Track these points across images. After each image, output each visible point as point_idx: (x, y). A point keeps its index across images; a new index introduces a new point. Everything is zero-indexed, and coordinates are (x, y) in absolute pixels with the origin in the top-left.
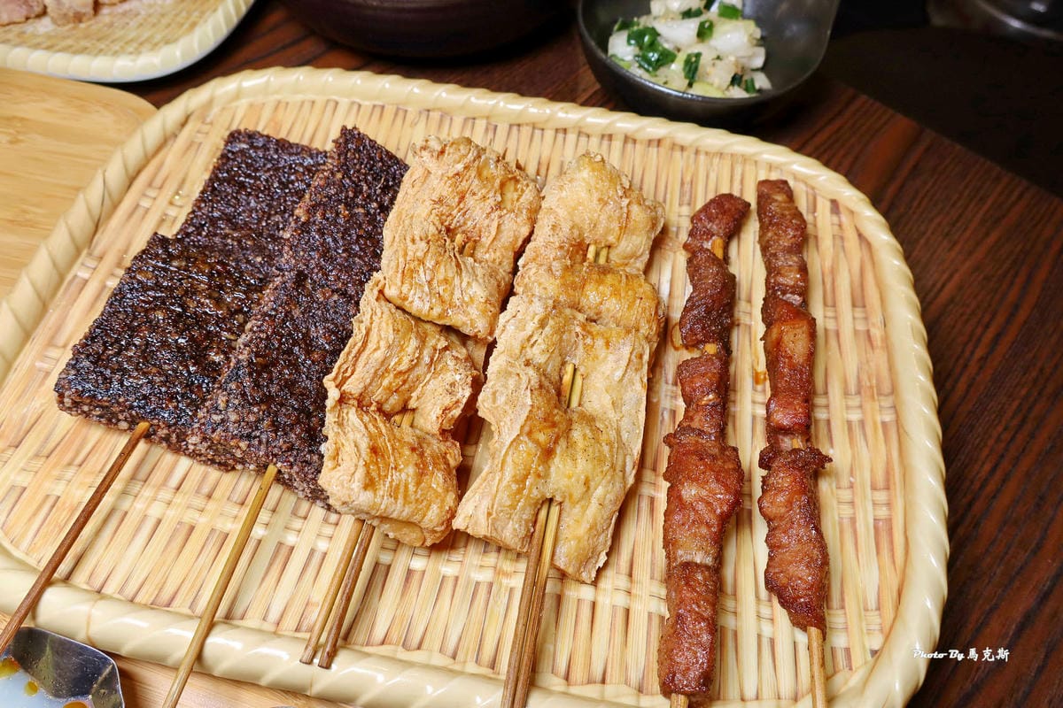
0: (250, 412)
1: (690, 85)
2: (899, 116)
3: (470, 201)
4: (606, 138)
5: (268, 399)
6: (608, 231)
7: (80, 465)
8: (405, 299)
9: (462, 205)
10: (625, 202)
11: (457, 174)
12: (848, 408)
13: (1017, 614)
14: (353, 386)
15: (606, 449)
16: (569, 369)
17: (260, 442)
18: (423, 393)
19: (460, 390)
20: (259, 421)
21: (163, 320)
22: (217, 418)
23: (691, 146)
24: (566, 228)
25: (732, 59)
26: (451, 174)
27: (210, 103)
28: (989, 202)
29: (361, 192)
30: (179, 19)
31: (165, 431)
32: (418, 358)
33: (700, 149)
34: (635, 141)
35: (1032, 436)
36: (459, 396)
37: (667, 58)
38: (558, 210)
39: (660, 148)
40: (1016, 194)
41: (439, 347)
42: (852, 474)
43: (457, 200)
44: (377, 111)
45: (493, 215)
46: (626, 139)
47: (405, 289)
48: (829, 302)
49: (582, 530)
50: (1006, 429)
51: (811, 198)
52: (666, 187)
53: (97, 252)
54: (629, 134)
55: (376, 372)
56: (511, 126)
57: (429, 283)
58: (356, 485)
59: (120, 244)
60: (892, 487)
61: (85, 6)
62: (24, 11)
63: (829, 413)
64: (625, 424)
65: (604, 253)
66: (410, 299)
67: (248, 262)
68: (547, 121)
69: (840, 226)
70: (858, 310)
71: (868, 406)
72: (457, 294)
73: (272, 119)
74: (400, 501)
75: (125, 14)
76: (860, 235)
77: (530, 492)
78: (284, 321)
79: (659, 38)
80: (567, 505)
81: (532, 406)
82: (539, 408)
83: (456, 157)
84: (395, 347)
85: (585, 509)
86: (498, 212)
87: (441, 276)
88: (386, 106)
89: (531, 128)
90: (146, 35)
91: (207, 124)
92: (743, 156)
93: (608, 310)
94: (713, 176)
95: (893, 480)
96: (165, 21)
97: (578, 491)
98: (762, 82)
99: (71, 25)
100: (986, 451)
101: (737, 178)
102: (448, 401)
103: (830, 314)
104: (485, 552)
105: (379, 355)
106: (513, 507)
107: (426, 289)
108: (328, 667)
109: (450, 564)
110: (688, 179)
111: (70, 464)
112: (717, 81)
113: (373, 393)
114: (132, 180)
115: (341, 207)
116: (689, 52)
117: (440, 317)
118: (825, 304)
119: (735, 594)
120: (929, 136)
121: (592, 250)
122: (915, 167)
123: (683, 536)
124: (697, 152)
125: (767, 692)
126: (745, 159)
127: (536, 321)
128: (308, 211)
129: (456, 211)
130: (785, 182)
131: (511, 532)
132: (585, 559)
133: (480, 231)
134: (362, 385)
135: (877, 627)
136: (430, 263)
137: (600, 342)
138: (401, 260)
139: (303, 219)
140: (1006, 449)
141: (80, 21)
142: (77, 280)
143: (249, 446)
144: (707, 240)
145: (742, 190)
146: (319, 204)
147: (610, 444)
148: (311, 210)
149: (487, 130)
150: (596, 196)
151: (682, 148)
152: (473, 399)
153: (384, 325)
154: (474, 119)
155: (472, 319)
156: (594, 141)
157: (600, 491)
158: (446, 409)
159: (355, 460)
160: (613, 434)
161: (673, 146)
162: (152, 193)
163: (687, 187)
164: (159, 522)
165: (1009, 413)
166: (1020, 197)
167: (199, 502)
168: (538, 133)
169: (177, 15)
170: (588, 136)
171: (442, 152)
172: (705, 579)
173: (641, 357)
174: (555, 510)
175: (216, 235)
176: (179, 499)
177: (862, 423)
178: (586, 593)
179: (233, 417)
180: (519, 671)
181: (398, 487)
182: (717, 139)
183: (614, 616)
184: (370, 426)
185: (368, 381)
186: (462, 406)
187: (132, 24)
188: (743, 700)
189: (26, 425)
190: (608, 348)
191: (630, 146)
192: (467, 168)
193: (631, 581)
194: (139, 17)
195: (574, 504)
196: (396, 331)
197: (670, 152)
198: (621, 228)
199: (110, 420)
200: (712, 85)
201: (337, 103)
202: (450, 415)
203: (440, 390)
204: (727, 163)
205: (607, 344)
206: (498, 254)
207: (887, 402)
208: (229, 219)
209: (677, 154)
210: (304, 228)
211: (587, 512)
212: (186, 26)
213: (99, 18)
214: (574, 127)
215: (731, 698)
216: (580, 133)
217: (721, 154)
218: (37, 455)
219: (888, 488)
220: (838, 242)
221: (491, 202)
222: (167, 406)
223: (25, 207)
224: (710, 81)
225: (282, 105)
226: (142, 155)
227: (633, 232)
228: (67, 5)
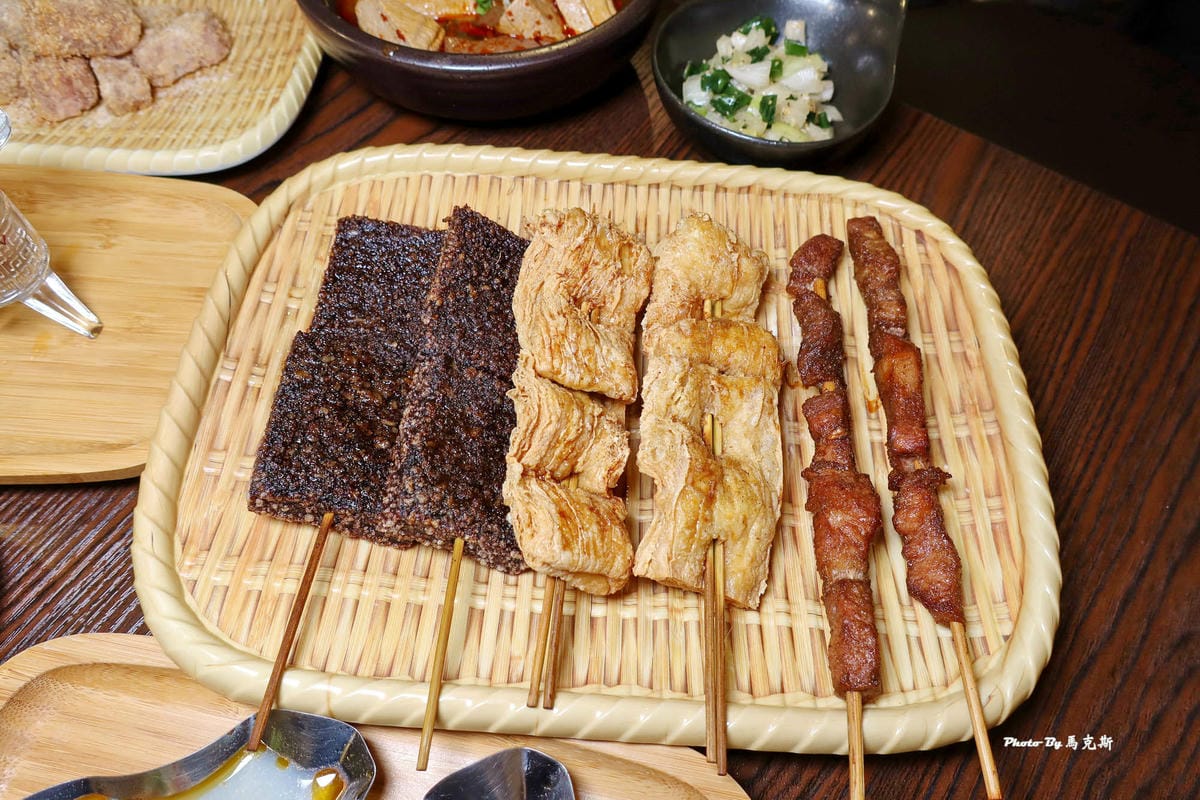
0: (434, 493)
1: (769, 127)
2: (963, 133)
3: (594, 271)
4: (698, 189)
5: (443, 479)
6: (722, 286)
7: (271, 560)
8: (559, 372)
9: (586, 276)
10: (735, 256)
11: (579, 247)
12: (955, 426)
14: (531, 459)
15: (755, 488)
16: (708, 419)
17: (448, 518)
18: (587, 458)
19: (620, 451)
20: (443, 499)
21: (329, 414)
22: (409, 502)
23: (779, 190)
24: (684, 286)
25: (806, 97)
26: (573, 248)
27: (308, 192)
28: (1056, 211)
29: (483, 269)
30: (242, 98)
31: (350, 519)
32: (583, 427)
33: (789, 192)
34: (726, 190)
35: (1116, 431)
36: (619, 456)
37: (743, 101)
38: (674, 271)
39: (750, 195)
40: (1079, 201)
41: (596, 414)
42: (966, 485)
43: (581, 271)
44: (472, 182)
45: (615, 281)
46: (717, 188)
47: (556, 363)
48: (926, 329)
49: (745, 562)
50: (1093, 427)
51: (896, 230)
52: (761, 231)
53: (232, 353)
54: (720, 184)
55: (549, 445)
56: (605, 185)
57: (575, 355)
58: (557, 547)
59: (252, 344)
60: (1003, 494)
61: (143, 94)
62: (80, 105)
63: (939, 432)
64: (766, 465)
65: (718, 305)
66: (563, 373)
67: (385, 348)
68: (641, 177)
69: (927, 255)
70: (953, 333)
71: (973, 423)
72: (600, 363)
73: (370, 200)
74: (592, 556)
75: (182, 96)
76: (947, 263)
77: (700, 536)
78: (443, 404)
79: (731, 81)
80: (730, 543)
81: (691, 459)
82: (697, 460)
83: (575, 229)
84: (564, 420)
85: (745, 544)
86: (619, 279)
87: (583, 347)
88: (480, 176)
89: (625, 186)
90: (215, 119)
91: (308, 212)
92: (829, 195)
93: (736, 361)
94: (803, 216)
95: (1002, 487)
96: (228, 101)
97: (738, 529)
98: (833, 114)
99: (130, 115)
100: (1078, 450)
101: (826, 216)
102: (610, 463)
103: (928, 339)
104: (654, 594)
105: (551, 429)
106: (688, 550)
107: (574, 361)
108: (550, 707)
109: (627, 608)
110: (780, 222)
111: (261, 560)
112: (793, 121)
113: (547, 463)
114: (250, 275)
115: (469, 287)
116: (764, 94)
117: (590, 385)
118: (923, 331)
119: (881, 603)
120: (994, 150)
121: (708, 304)
122: (984, 182)
123: (836, 558)
124: (786, 195)
125: (922, 683)
126: (831, 198)
127: (677, 380)
128: (440, 296)
129: (581, 281)
130: (874, 219)
131: (688, 573)
132: (751, 588)
133: (605, 297)
134: (538, 457)
135: (1007, 616)
136: (572, 336)
137: (735, 393)
138: (545, 336)
139: (438, 303)
140: (1095, 446)
141: (138, 109)
142: (220, 384)
143: (440, 524)
144: (810, 282)
145: (832, 228)
146: (448, 288)
147: (757, 484)
148: (443, 294)
149: (582, 191)
150: (708, 254)
151: (772, 193)
152: (632, 458)
153: (551, 401)
154: (568, 181)
155: (619, 384)
156: (687, 193)
157: (755, 528)
158: (610, 469)
159: (551, 525)
160: (758, 475)
161: (763, 192)
162: (270, 288)
163: (780, 230)
164: (357, 602)
165: (1095, 412)
166: (1085, 201)
167: (388, 580)
168: (631, 190)
169: (240, 93)
170: (681, 189)
171: (560, 226)
172: (861, 593)
173: (771, 402)
174: (719, 548)
175: (348, 325)
176: (368, 580)
177: (970, 439)
178: (752, 618)
179: (422, 499)
180: (716, 690)
181: (588, 543)
182: (804, 180)
183: (780, 635)
184: (551, 493)
185: (544, 453)
186: (623, 465)
187: (194, 106)
188: (903, 691)
189: (211, 530)
190: (742, 398)
191: (721, 194)
192: (586, 240)
193: (789, 603)
194: (199, 99)
195: (736, 541)
196: (562, 405)
197: (760, 197)
198: (733, 282)
199: (296, 516)
200: (789, 124)
201: (431, 178)
202: (614, 474)
203: (603, 453)
204: (815, 203)
205: (741, 393)
206: (622, 317)
207: (990, 417)
208: (357, 309)
209: (767, 198)
210: (439, 312)
211: (748, 547)
212: (254, 105)
213: (159, 103)
214: (666, 182)
215: (892, 690)
216: (672, 187)
217: (809, 195)
218: (228, 556)
219: (1000, 495)
220: (927, 271)
221: (612, 269)
222: (352, 496)
223: (138, 313)
224: (787, 121)
225: (378, 185)
226: (255, 250)
227: (744, 284)
228: (127, 95)
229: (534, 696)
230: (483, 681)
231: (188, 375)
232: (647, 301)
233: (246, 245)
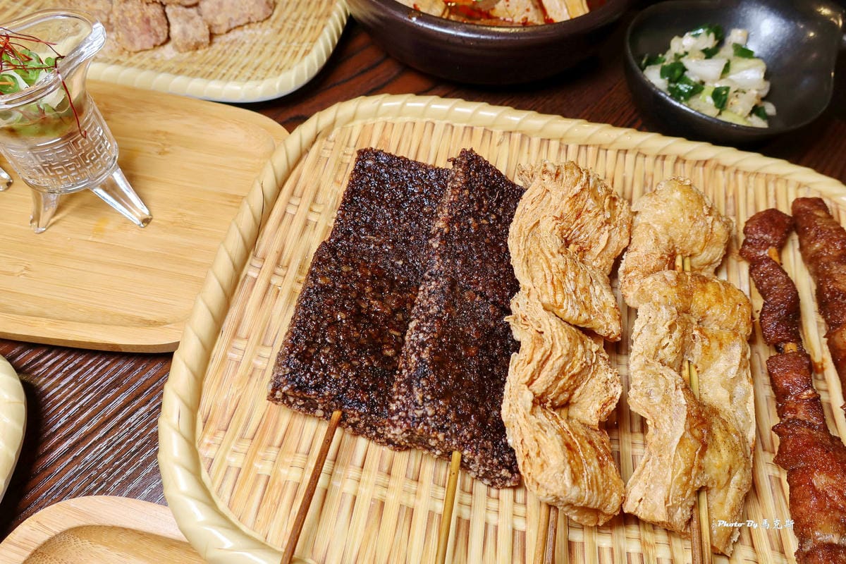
0: (440, 406)
1: (720, 113)
3: (586, 217)
4: (660, 158)
6: (695, 244)
7: (280, 447)
8: (561, 307)
9: (579, 221)
10: (710, 219)
11: (576, 195)
14: (538, 387)
15: (736, 439)
16: (686, 365)
17: (451, 432)
18: (584, 391)
19: (613, 388)
20: (448, 412)
21: (346, 319)
22: (419, 413)
23: (733, 166)
24: (664, 241)
26: (571, 195)
27: (333, 124)
29: (483, 206)
30: (280, 48)
31: (357, 419)
32: (585, 362)
33: (740, 169)
36: (612, 392)
37: (698, 88)
38: (655, 226)
39: (705, 168)
41: (594, 350)
43: (575, 216)
44: (468, 131)
45: (602, 229)
46: (678, 159)
47: (559, 298)
49: (726, 510)
53: (259, 254)
54: (680, 156)
55: (557, 376)
56: (580, 146)
57: (575, 292)
58: (568, 483)
59: (276, 247)
61: (204, 37)
62: (153, 41)
64: (740, 415)
65: (687, 261)
67: (393, 265)
68: (612, 144)
72: (594, 302)
73: (382, 138)
74: (595, 493)
75: (232, 42)
77: (694, 482)
78: (448, 322)
79: (686, 73)
81: (687, 405)
82: (692, 407)
83: (572, 179)
84: (571, 354)
85: (727, 492)
86: (607, 228)
87: (581, 285)
88: (475, 128)
89: (597, 149)
90: (257, 62)
91: (331, 141)
92: (776, 175)
94: (751, 192)
96: (268, 49)
97: (723, 480)
98: (770, 109)
99: (190, 53)
101: (771, 193)
102: (604, 398)
105: (560, 362)
106: (683, 496)
107: (574, 297)
110: (730, 194)
111: (270, 445)
112: (739, 110)
113: (551, 393)
114: (280, 188)
115: (471, 220)
116: (717, 85)
117: (586, 322)
121: (680, 258)
123: (819, 521)
124: (736, 171)
126: (778, 178)
127: (666, 326)
128: (448, 224)
129: (574, 225)
130: (820, 200)
131: (680, 516)
132: (729, 536)
133: (591, 242)
134: (544, 388)
136: (571, 275)
137: (715, 344)
138: (547, 271)
139: (446, 230)
141: (197, 49)
142: (247, 280)
143: (445, 437)
144: (765, 249)
145: (777, 204)
146: (454, 218)
148: (449, 223)
149: (560, 149)
150: (687, 214)
151: (725, 168)
152: (624, 396)
153: (561, 334)
154: (549, 140)
155: (608, 322)
156: (650, 160)
157: (736, 478)
158: (604, 404)
159: (561, 457)
160: (735, 425)
161: (717, 166)
162: (295, 201)
164: (355, 498)
167: (383, 479)
168: (602, 153)
169: (278, 44)
170: (645, 156)
171: (557, 175)
173: (745, 356)
174: (705, 496)
175: (361, 241)
176: (365, 477)
179: (430, 412)
181: (591, 478)
182: (753, 161)
186: (616, 402)
187: (241, 51)
189: (229, 411)
190: (721, 349)
191: (680, 165)
192: (581, 190)
194: (245, 46)
195: (720, 489)
196: (570, 339)
197: (713, 171)
198: (706, 241)
199: (309, 408)
200: (735, 113)
201: (434, 125)
202: (607, 410)
203: (598, 388)
204: (762, 181)
205: (721, 345)
206: (604, 261)
208: (370, 228)
209: (720, 173)
210: (445, 238)
211: (729, 496)
212: (289, 54)
213: (214, 46)
214: (635, 149)
216: (638, 154)
217: (758, 173)
218: (242, 437)
221: (601, 218)
222: (362, 398)
223: (181, 210)
224: (735, 110)
225: (389, 126)
226: (286, 168)
227: (714, 244)
228: (191, 37)
231: (223, 268)
232: (625, 250)
233: (280, 162)
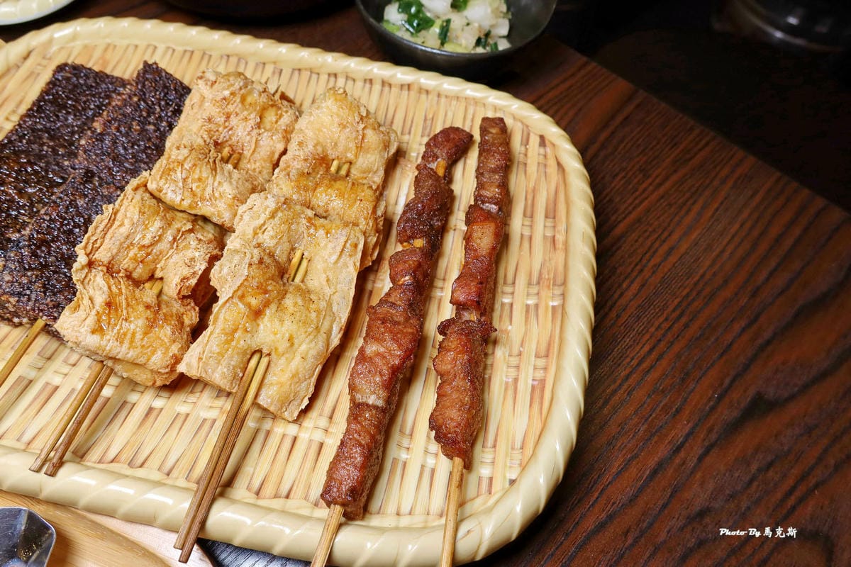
0: (24, 275)
1: (442, 44)
2: (620, 79)
3: (234, 121)
4: (368, 82)
5: (43, 267)
6: (347, 150)
9: (227, 124)
10: (361, 126)
11: (225, 99)
12: (528, 295)
13: (652, 463)
14: (102, 255)
15: (314, 315)
16: (298, 254)
17: (29, 299)
18: (166, 265)
19: (198, 264)
20: (32, 282)
23: (434, 90)
24: (311, 145)
25: (476, 25)
26: (218, 99)
27: (49, 44)
28: (681, 147)
29: (154, 113)
32: (160, 236)
33: (441, 93)
34: (390, 85)
35: (686, 326)
36: (197, 268)
37: (427, 23)
38: (306, 131)
39: (410, 92)
40: (703, 142)
41: (183, 229)
42: (522, 345)
43: (223, 119)
44: (188, 55)
45: (253, 133)
46: (383, 83)
47: (162, 183)
48: (529, 213)
49: (285, 377)
50: (666, 319)
51: (525, 133)
52: (412, 122)
54: (385, 79)
55: (121, 244)
56: (294, 70)
57: (184, 180)
58: (85, 330)
60: (551, 355)
63: (513, 298)
64: (336, 298)
65: (345, 167)
66: (164, 191)
67: (57, 164)
68: (321, 67)
69: (545, 156)
70: (548, 220)
71: (544, 293)
72: (209, 190)
73: (102, 57)
74: (126, 344)
76: (559, 164)
77: (239, 343)
79: (423, 9)
80: (273, 356)
81: (248, 276)
82: (253, 278)
83: (225, 85)
84: (141, 226)
85: (289, 361)
86: (257, 131)
87: (196, 176)
89: (309, 73)
91: (46, 59)
92: (474, 99)
93: (334, 209)
94: (450, 114)
95: (551, 351)
97: (283, 345)
98: (504, 45)
100: (647, 336)
102: (186, 272)
103: (527, 223)
104: (217, 396)
105: (124, 230)
106: (221, 354)
107: (181, 184)
108: (53, 475)
109: (185, 405)
110: (430, 116)
112: (464, 42)
113: (121, 262)
115: (134, 123)
116: (444, 18)
117: (190, 207)
118: (525, 215)
119: (411, 435)
120: (642, 95)
121: (335, 163)
122: (626, 118)
123: (361, 383)
124: (439, 95)
125: (419, 509)
126: (476, 102)
127: (267, 213)
128: (104, 125)
129: (222, 128)
130: (501, 120)
131: (220, 375)
133: (243, 145)
134: (109, 255)
135: (518, 462)
136: (187, 165)
137: (321, 232)
139: (99, 131)
140: (664, 335)
143: (18, 301)
144: (433, 161)
145: (472, 126)
147: (318, 312)
150: (337, 120)
151: (427, 92)
152: (207, 272)
153: (131, 207)
154: (264, 64)
155: (218, 210)
156: (359, 84)
157: (303, 347)
158: (184, 279)
160: (323, 304)
161: (420, 90)
163: (429, 122)
165: (671, 308)
166: (707, 144)
168: (314, 76)
170: (354, 80)
171: (215, 82)
172: (371, 416)
173: (356, 246)
174: (265, 361)
175: (35, 143)
177: (537, 306)
178: (292, 430)
179: (8, 278)
181: (125, 334)
182: (452, 85)
183: (309, 448)
184: (113, 288)
185: (115, 251)
186: (198, 277)
188: (398, 514)
190: (327, 237)
191: (387, 89)
192: (233, 94)
193: (330, 422)
195: (280, 356)
197: (418, 95)
198: (357, 147)
200: (461, 46)
201: (156, 47)
202: (187, 283)
203: (181, 263)
204: (463, 104)
205: (327, 234)
206: (258, 164)
207: (558, 291)
209: (424, 96)
211: (292, 364)
214: (342, 73)
215: (389, 512)
216: (347, 78)
217: (458, 98)
219: (547, 356)
220: (542, 168)
221: (252, 123)
224: (459, 43)
225: (111, 47)
227: (367, 151)
229: (39, 462)
230: (21, 446)
232: (282, 154)
